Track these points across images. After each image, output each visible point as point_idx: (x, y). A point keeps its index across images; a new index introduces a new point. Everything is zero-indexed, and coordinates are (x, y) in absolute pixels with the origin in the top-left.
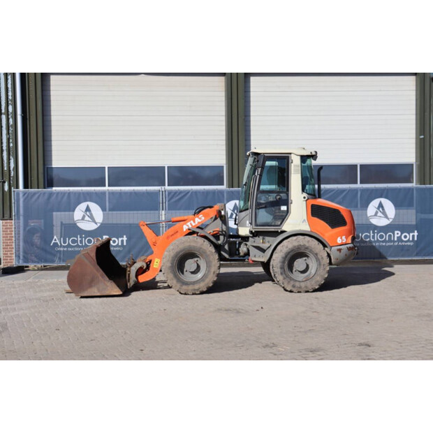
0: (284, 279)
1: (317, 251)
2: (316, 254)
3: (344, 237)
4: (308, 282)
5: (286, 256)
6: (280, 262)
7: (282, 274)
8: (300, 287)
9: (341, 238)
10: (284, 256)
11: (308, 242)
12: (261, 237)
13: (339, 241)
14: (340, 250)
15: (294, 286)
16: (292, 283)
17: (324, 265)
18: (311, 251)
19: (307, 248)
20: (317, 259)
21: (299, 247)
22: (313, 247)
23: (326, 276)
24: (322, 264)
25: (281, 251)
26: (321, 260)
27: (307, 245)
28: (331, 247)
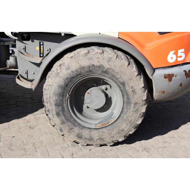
0: (63, 123)
1: (125, 78)
2: (123, 84)
3: (181, 52)
4: (104, 130)
5: (67, 85)
6: (54, 94)
7: (58, 114)
8: (91, 139)
9: (176, 53)
10: (62, 83)
11: (109, 60)
12: (37, 42)
13: (171, 58)
14: (169, 77)
15: (79, 136)
16: (76, 130)
17: (136, 104)
18: (113, 78)
19: (106, 72)
20: (124, 93)
21: (91, 69)
22: (117, 70)
23: (139, 122)
24: (133, 101)
25: (58, 74)
26: (131, 94)
27: (107, 66)
28: (154, 70)
